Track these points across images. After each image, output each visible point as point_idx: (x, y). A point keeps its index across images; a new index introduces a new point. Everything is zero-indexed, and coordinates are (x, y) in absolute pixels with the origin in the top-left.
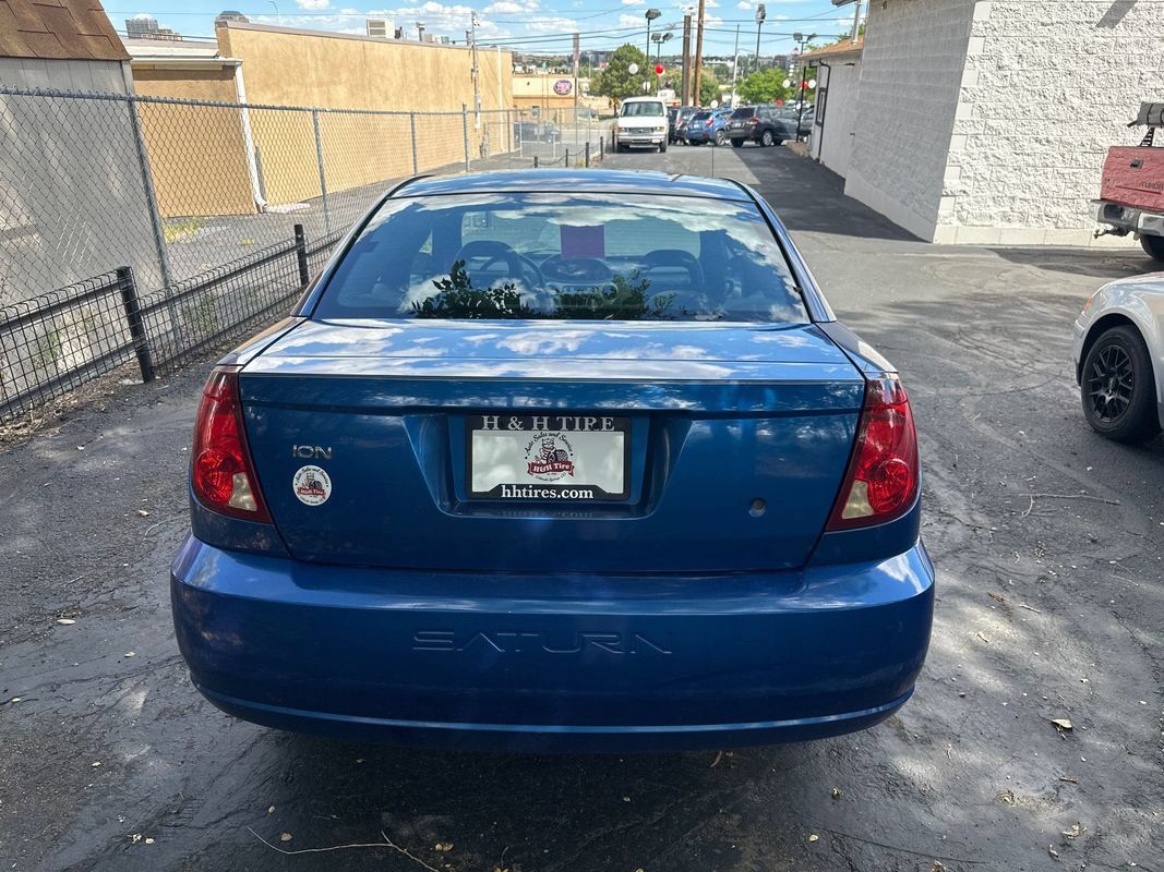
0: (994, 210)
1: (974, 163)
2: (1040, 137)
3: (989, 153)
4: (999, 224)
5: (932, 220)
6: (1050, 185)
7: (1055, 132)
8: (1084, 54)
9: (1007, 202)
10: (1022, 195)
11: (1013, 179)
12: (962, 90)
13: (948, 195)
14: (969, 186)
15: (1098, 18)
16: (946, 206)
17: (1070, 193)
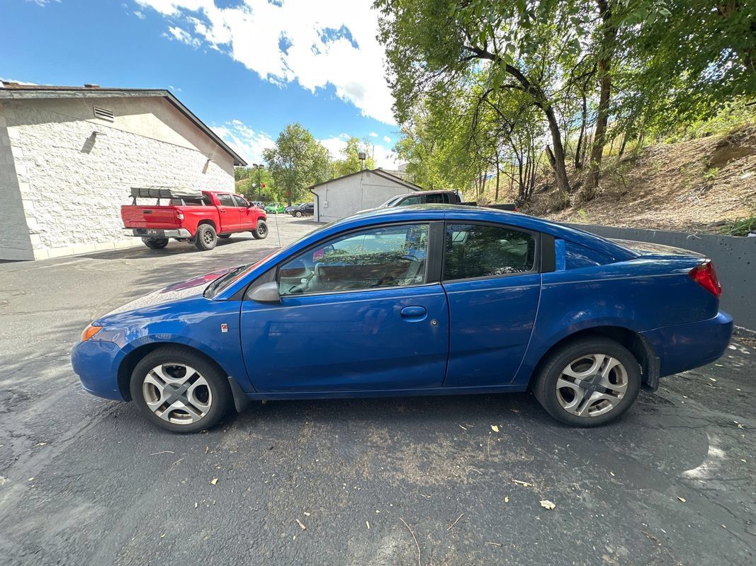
0: (64, 238)
1: (42, 215)
2: (75, 202)
3: (50, 210)
4: (71, 245)
5: (30, 248)
6: (88, 223)
7: (80, 199)
8: (80, 164)
9: (70, 233)
10: (77, 230)
11: (68, 222)
12: (18, 176)
13: (34, 233)
14: (45, 227)
15: (81, 148)
16: (35, 239)
17: (98, 227)
